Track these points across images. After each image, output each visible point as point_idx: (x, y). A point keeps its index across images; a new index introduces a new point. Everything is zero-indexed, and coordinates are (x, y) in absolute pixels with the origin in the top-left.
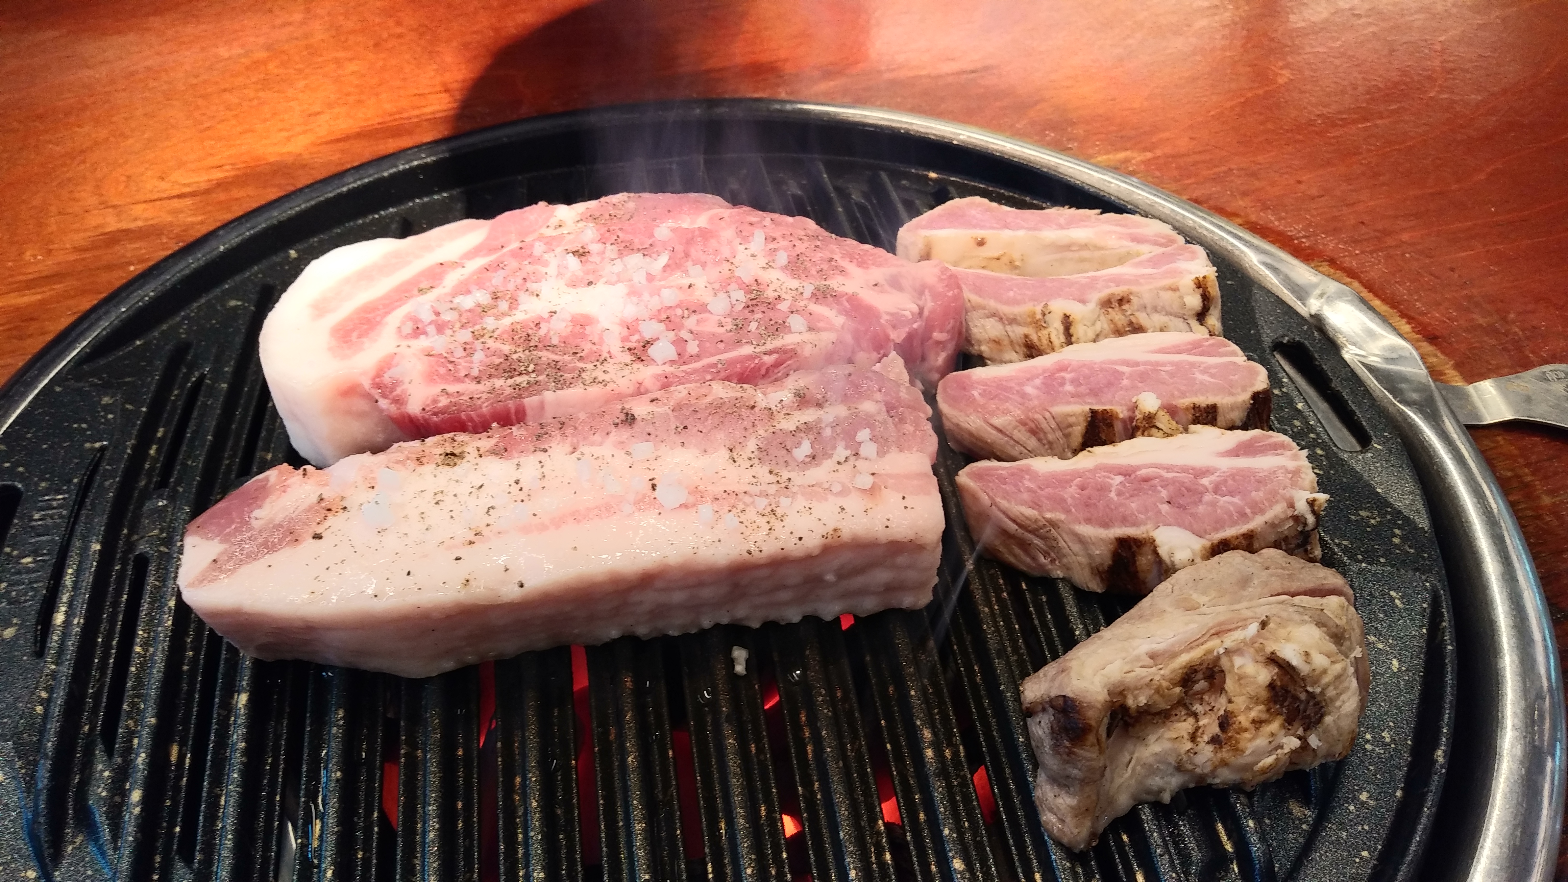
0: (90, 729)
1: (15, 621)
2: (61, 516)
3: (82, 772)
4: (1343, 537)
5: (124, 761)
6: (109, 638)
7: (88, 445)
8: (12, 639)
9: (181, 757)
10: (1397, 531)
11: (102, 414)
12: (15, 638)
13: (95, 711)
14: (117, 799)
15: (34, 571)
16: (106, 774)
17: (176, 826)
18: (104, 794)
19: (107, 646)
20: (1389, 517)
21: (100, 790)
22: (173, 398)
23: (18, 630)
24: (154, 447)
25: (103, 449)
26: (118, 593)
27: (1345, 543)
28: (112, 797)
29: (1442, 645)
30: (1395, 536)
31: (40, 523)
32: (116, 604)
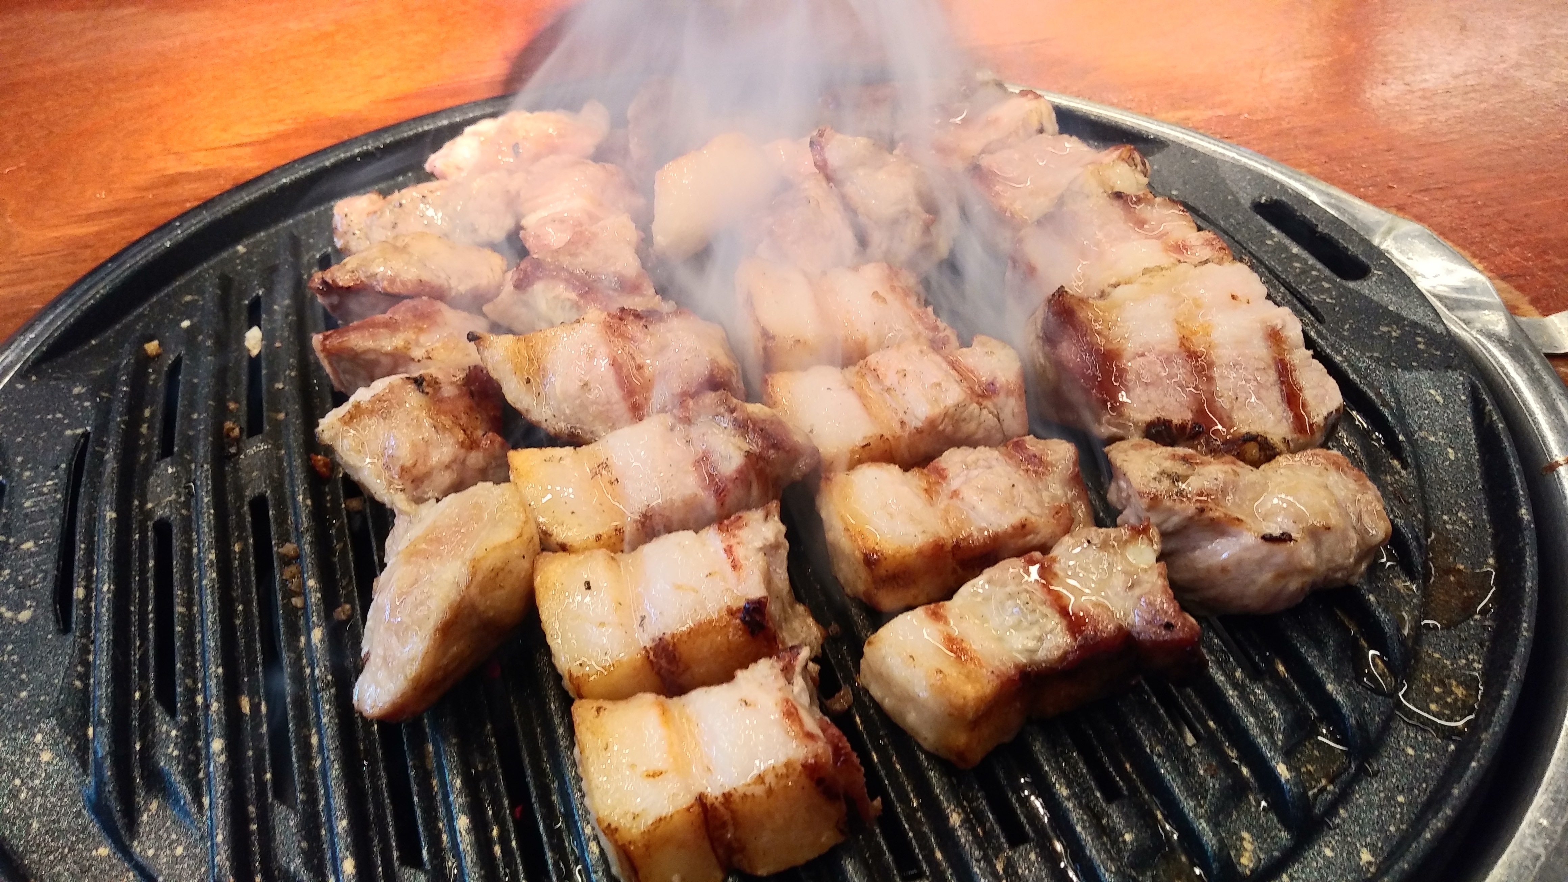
0: (142, 696)
1: (28, 603)
2: (55, 500)
3: (143, 738)
4: (1372, 350)
5: (190, 718)
6: (143, 603)
7: (68, 432)
8: (29, 621)
9: (255, 708)
10: (1419, 339)
11: (77, 402)
12: (33, 620)
13: (144, 676)
14: (191, 757)
15: (38, 554)
16: (174, 733)
17: (266, 773)
18: (176, 753)
19: (143, 614)
20: (1407, 328)
21: (170, 750)
22: (151, 383)
23: (35, 611)
24: (145, 425)
25: (86, 435)
26: (144, 562)
27: (1376, 355)
28: (185, 756)
29: (1492, 426)
30: (1420, 343)
31: (33, 509)
32: (143, 571)
